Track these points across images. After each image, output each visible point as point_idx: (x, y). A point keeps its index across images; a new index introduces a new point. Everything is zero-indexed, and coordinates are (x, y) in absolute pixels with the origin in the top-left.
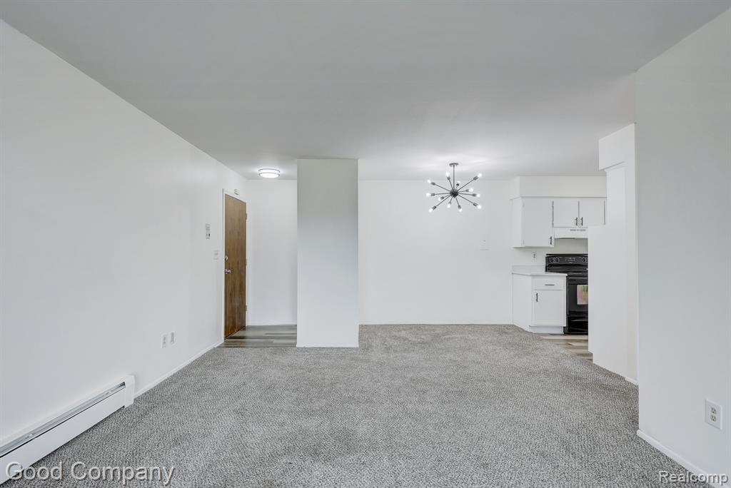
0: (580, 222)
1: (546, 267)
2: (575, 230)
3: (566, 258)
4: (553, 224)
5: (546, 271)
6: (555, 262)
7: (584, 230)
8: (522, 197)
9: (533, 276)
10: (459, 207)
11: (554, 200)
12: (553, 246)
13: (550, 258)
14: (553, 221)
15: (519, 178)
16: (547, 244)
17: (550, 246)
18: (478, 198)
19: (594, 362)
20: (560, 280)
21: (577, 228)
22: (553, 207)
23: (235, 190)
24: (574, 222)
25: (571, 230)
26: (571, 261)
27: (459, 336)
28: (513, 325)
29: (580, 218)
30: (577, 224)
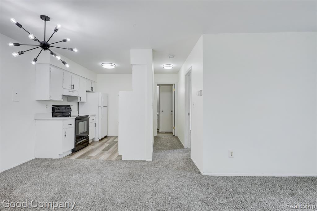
1: (53, 113)
3: (62, 108)
5: (53, 116)
6: (58, 110)
7: (73, 92)
8: (50, 64)
13: (54, 107)
14: (63, 84)
17: (62, 99)
21: (71, 90)
22: (63, 76)
28: (36, 159)
29: (73, 85)
30: (72, 88)
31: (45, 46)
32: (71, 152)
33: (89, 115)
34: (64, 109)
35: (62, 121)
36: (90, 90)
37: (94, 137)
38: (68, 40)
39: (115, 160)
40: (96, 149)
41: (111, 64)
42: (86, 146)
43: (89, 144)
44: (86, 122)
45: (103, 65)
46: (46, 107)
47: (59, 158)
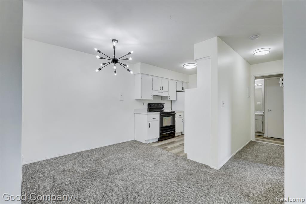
0: (162, 88)
1: (148, 109)
3: (155, 105)
4: (153, 89)
5: (148, 111)
6: (151, 107)
7: (163, 92)
8: (141, 73)
9: (148, 114)
13: (150, 105)
14: (153, 87)
15: (140, 63)
16: (150, 98)
17: (152, 99)
19: (188, 158)
20: (157, 115)
21: (161, 91)
22: (153, 80)
25: (159, 92)
27: (113, 157)
28: (135, 140)
29: (162, 87)
30: (161, 89)
32: (157, 140)
33: (175, 112)
34: (157, 106)
35: (146, 115)
36: (181, 90)
37: (182, 131)
38: (132, 52)
39: (181, 157)
40: (178, 142)
41: (190, 64)
42: (173, 137)
43: (175, 136)
44: (172, 117)
45: (184, 66)
46: (143, 105)
47: (145, 143)
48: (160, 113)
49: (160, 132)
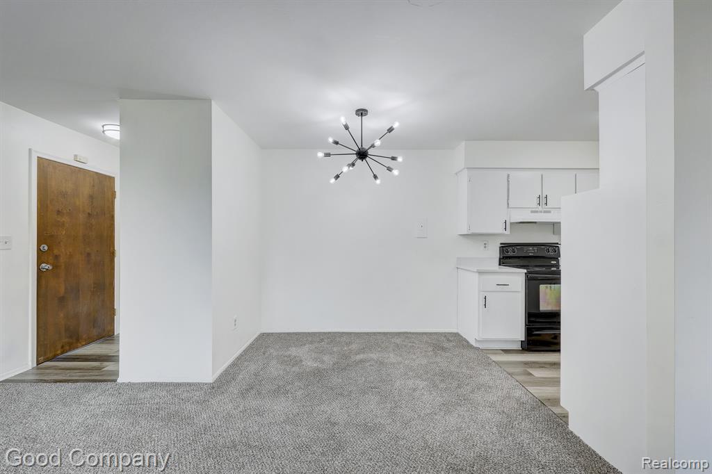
0: (543, 201)
1: (500, 259)
2: (537, 212)
3: (525, 248)
4: (508, 204)
5: (500, 265)
6: (510, 254)
7: (549, 212)
8: (469, 168)
9: (480, 273)
10: (375, 177)
11: (509, 173)
12: (508, 232)
13: (504, 248)
14: (508, 200)
15: (464, 142)
16: (499, 229)
17: (505, 232)
18: (400, 163)
21: (540, 208)
22: (508, 181)
23: (76, 156)
24: (536, 201)
25: (532, 212)
26: (531, 252)
28: (457, 334)
29: (544, 196)
30: (539, 204)
31: (362, 155)
32: (518, 347)
46: (483, 247)
47: (475, 346)
48: (525, 271)
49: (526, 325)
